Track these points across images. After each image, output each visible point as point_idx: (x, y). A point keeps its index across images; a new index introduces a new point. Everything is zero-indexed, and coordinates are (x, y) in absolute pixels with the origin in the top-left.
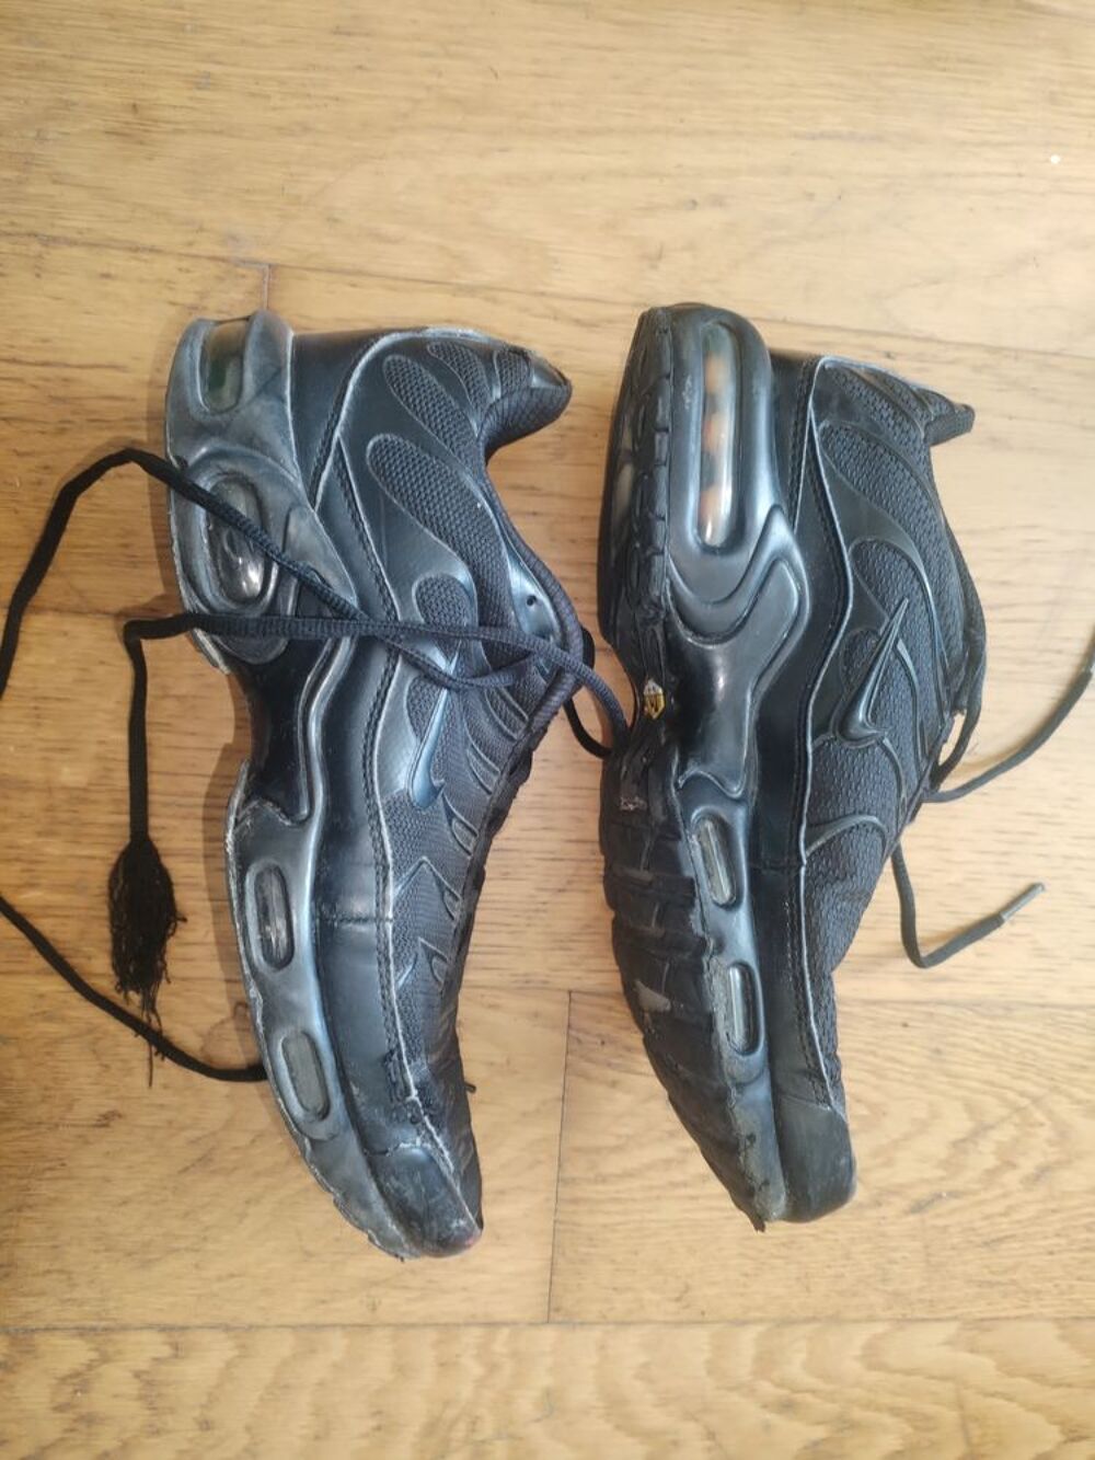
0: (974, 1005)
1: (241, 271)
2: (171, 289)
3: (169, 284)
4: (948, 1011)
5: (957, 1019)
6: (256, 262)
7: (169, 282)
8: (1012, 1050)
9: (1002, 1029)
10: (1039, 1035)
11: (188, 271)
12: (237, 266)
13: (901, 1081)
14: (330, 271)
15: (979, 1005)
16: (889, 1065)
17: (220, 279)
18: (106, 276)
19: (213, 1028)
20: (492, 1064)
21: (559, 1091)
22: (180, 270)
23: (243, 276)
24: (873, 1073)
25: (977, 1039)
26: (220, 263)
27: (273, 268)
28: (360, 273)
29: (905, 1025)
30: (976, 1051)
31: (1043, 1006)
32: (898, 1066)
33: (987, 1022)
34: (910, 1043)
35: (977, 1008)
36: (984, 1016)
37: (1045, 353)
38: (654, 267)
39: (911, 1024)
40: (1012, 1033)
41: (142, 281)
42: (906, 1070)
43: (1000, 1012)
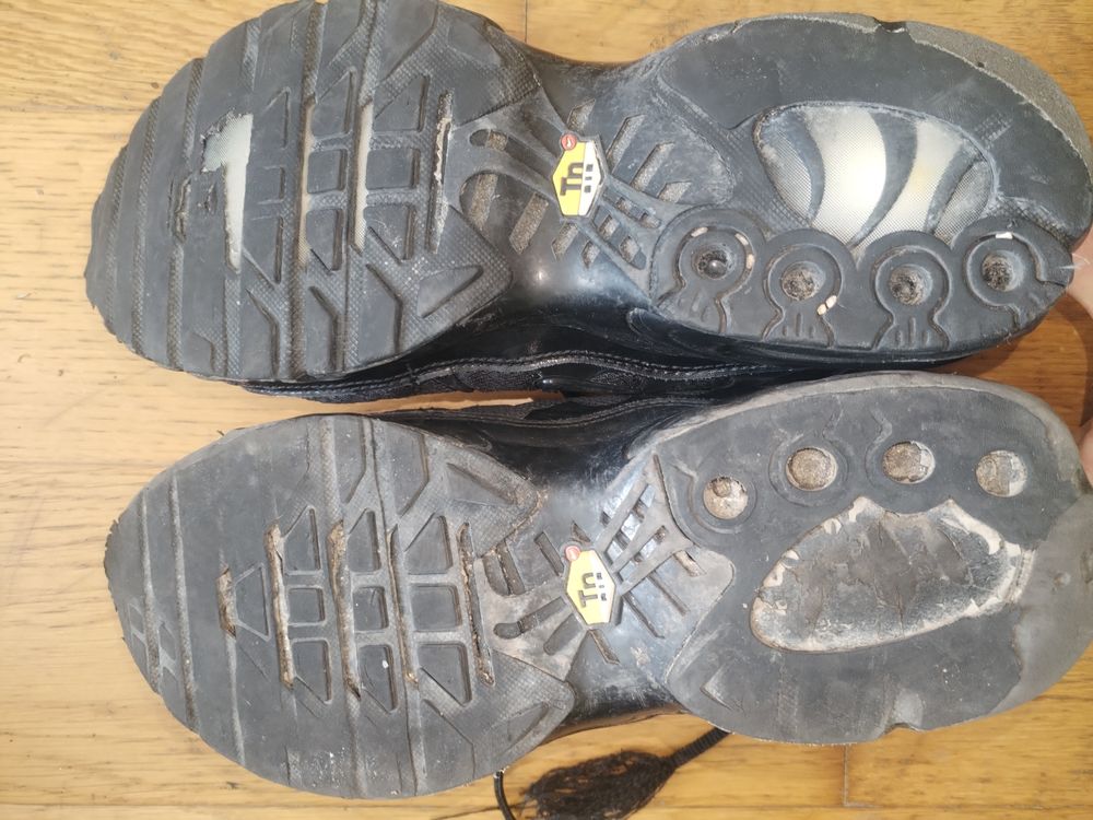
0: (74, 107)
1: (869, 798)
2: (931, 776)
3: (931, 780)
4: (107, 101)
5: (93, 92)
6: (858, 808)
7: (931, 782)
8: (25, 56)
9: (41, 81)
11: (915, 793)
12: (873, 803)
13: (156, 23)
14: (789, 807)
15: (70, 107)
16: (170, 41)
17: (888, 789)
18: (985, 781)
20: (602, 44)
21: (532, 16)
22: (922, 793)
23: (867, 794)
24: (188, 32)
26: (887, 803)
27: (839, 804)
28: (761, 808)
30: (70, 56)
32: (160, 39)
34: (148, 64)
35: (72, 104)
36: (63, 95)
39: (151, 88)
40: (29, 76)
41: (955, 780)
42: (148, 35)
43: (43, 100)
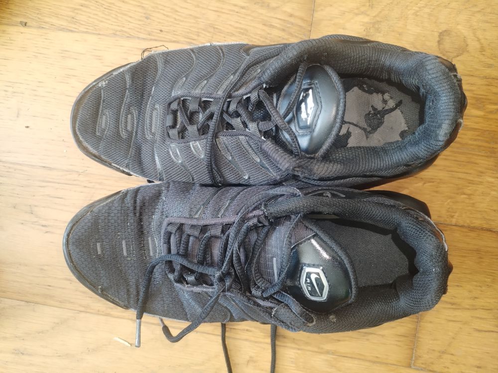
10: (102, 22)
19: (462, 54)
25: (129, 22)
29: (161, 31)
31: (99, 34)
33: (124, 29)
37: (87, 312)
38: (251, 357)
